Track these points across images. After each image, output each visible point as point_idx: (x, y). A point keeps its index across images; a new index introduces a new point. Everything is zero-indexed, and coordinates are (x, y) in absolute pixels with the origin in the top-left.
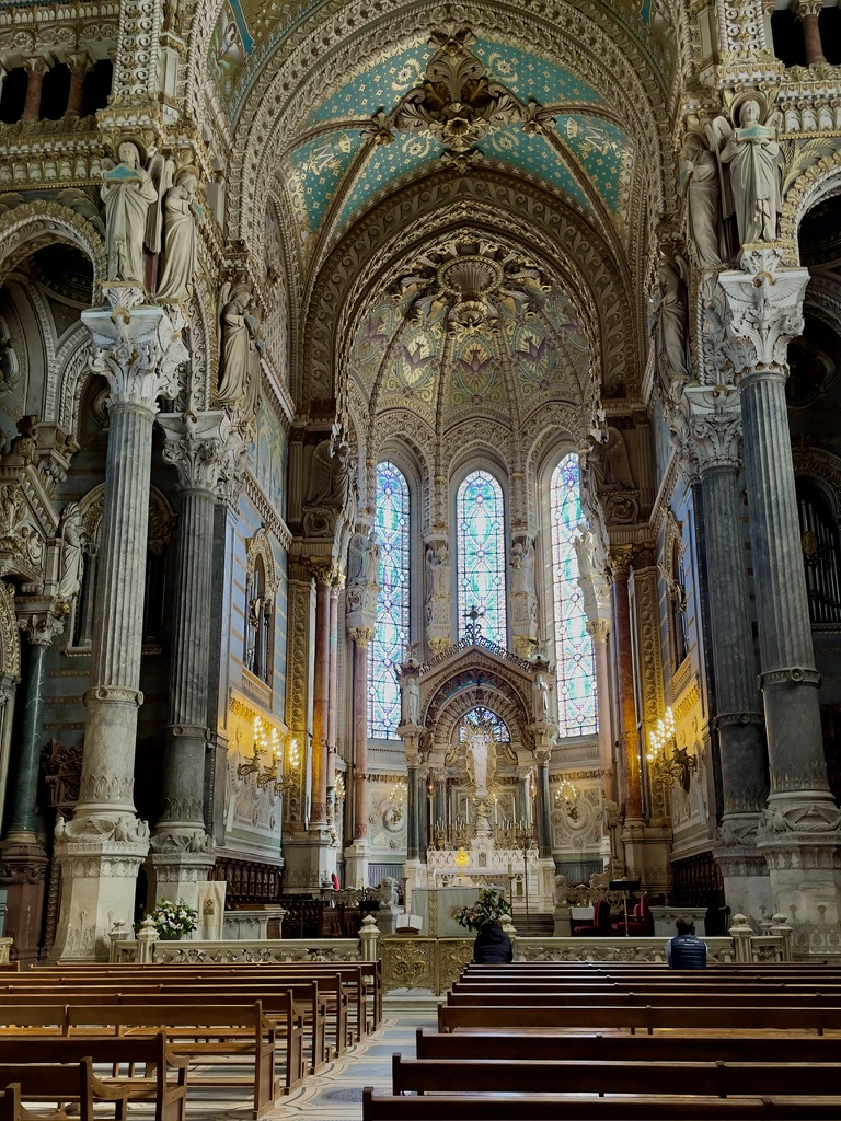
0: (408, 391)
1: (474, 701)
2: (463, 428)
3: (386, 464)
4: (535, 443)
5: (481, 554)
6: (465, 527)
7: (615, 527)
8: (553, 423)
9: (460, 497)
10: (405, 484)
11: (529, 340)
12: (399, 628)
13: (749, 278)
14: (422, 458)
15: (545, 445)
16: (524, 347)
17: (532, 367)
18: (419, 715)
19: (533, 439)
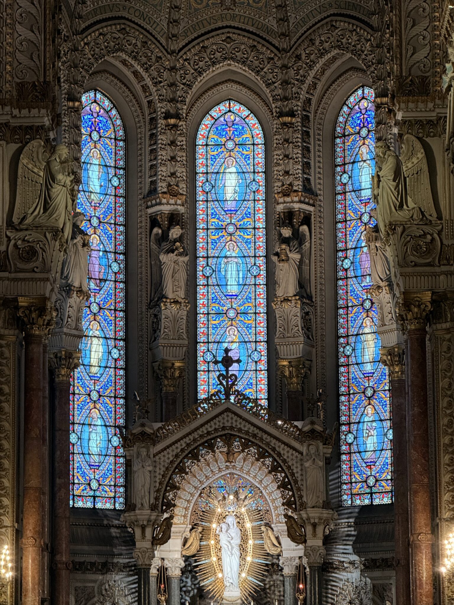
1: (223, 465)
2: (206, 43)
3: (92, 94)
4: (312, 73)
5: (231, 229)
6: (207, 188)
7: (410, 270)
8: (339, 47)
9: (200, 141)
10: (119, 122)
12: (111, 343)
14: (145, 88)
15: (328, 73)
18: (153, 495)
19: (311, 68)
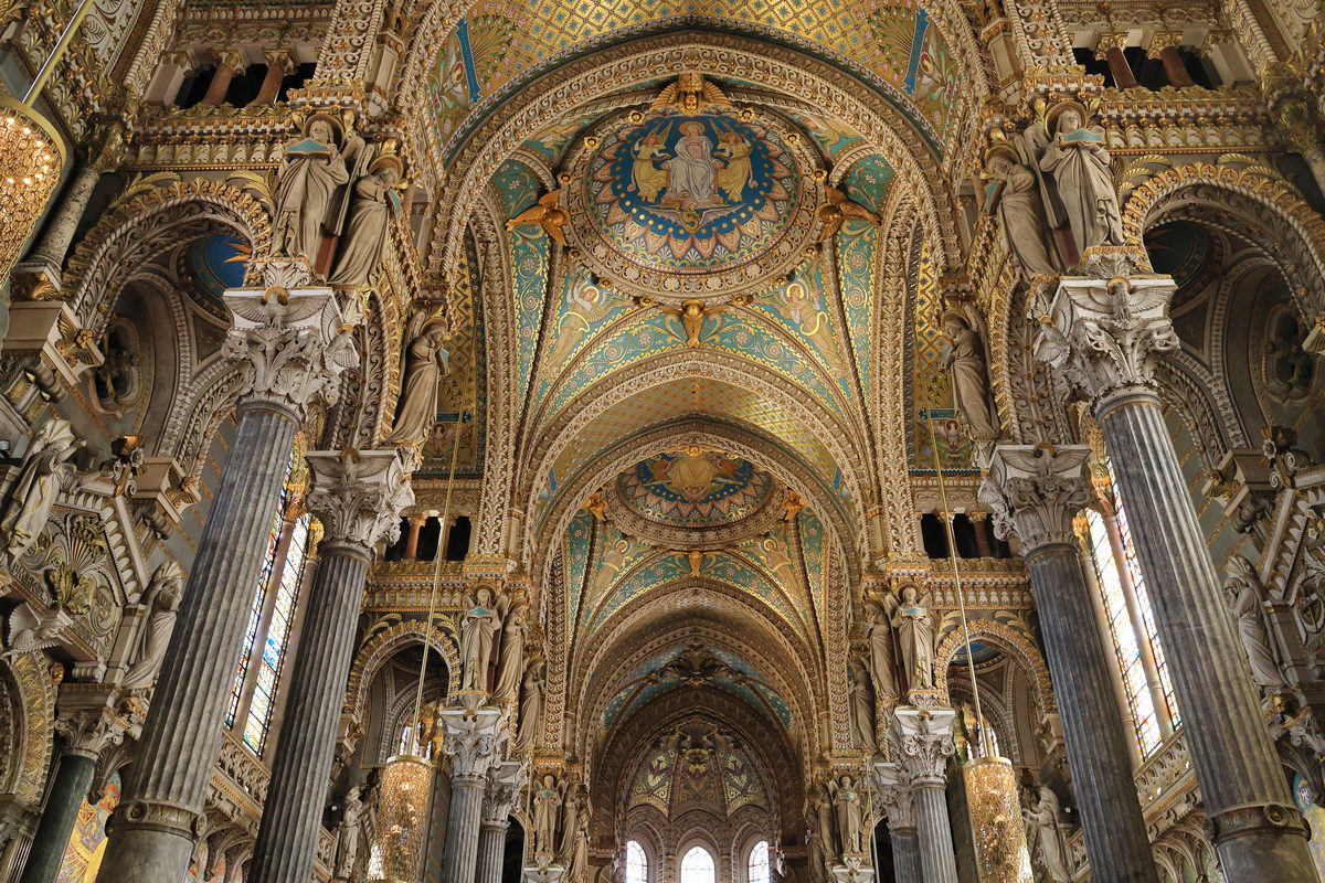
0: (650, 792)
2: (686, 818)
3: (632, 843)
4: (737, 834)
8: (750, 821)
9: (683, 868)
10: (644, 858)
11: (734, 762)
13: (847, 871)
14: (657, 840)
15: (745, 836)
16: (731, 766)
17: (736, 780)
19: (737, 831)
